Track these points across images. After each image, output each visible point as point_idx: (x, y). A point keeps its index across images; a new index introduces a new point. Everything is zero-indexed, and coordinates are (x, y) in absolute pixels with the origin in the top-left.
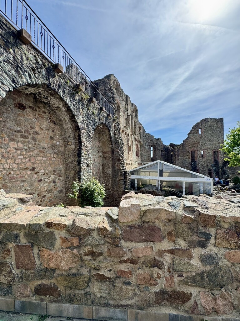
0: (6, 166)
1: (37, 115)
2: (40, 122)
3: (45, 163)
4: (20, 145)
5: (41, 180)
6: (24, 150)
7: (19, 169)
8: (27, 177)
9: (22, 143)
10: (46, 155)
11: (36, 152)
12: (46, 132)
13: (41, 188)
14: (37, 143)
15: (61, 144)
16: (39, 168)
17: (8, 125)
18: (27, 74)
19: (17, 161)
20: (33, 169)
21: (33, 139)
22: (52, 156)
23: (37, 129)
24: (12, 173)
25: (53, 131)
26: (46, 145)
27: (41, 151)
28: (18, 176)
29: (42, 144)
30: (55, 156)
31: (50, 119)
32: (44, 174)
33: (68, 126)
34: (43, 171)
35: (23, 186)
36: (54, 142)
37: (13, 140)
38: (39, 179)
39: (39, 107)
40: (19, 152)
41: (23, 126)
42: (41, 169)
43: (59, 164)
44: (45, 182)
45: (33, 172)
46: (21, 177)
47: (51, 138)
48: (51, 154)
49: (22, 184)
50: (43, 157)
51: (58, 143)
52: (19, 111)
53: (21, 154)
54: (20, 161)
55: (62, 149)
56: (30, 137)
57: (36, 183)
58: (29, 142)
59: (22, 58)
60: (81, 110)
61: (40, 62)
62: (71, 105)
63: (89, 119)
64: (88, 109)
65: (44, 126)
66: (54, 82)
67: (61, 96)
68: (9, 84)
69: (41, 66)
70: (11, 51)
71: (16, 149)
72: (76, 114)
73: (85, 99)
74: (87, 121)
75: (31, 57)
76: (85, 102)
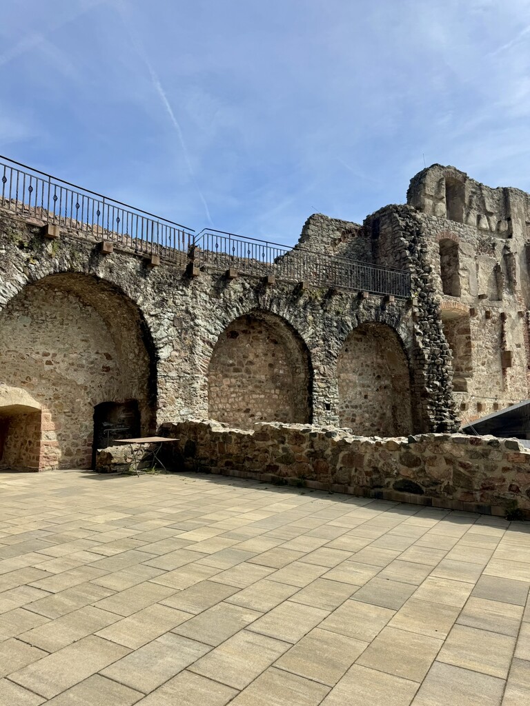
0: (220, 406)
1: (251, 339)
2: (255, 346)
3: (263, 403)
4: (233, 380)
6: (237, 387)
7: (232, 410)
8: (240, 420)
9: (235, 378)
10: (264, 391)
11: (250, 388)
12: (264, 358)
14: (252, 375)
15: (286, 373)
16: (254, 410)
17: (222, 359)
18: (235, 309)
19: (231, 400)
20: (247, 411)
21: (248, 371)
22: (273, 391)
23: (251, 357)
24: (226, 414)
25: (273, 355)
26: (263, 377)
27: (256, 387)
28: (231, 419)
29: (257, 376)
30: (278, 391)
31: (268, 338)
32: (261, 418)
33: (293, 344)
34: (259, 413)
36: (276, 370)
37: (226, 376)
39: (253, 328)
40: (232, 390)
41: (235, 358)
42: (257, 412)
43: (284, 405)
45: (247, 415)
46: (234, 420)
47: (271, 365)
48: (270, 389)
50: (259, 394)
51: (281, 372)
52: (231, 341)
53: (234, 392)
54: (233, 399)
55: (289, 380)
56: (243, 369)
58: (242, 376)
59: (230, 296)
60: (310, 318)
61: (248, 286)
62: (290, 319)
63: (328, 326)
64: (325, 311)
65: (260, 351)
66: (264, 301)
67: (275, 312)
68: (220, 327)
69: (249, 290)
70: (222, 295)
71: (229, 386)
72: (300, 327)
73: (316, 297)
74: (323, 330)
75: (238, 287)
76: (318, 301)
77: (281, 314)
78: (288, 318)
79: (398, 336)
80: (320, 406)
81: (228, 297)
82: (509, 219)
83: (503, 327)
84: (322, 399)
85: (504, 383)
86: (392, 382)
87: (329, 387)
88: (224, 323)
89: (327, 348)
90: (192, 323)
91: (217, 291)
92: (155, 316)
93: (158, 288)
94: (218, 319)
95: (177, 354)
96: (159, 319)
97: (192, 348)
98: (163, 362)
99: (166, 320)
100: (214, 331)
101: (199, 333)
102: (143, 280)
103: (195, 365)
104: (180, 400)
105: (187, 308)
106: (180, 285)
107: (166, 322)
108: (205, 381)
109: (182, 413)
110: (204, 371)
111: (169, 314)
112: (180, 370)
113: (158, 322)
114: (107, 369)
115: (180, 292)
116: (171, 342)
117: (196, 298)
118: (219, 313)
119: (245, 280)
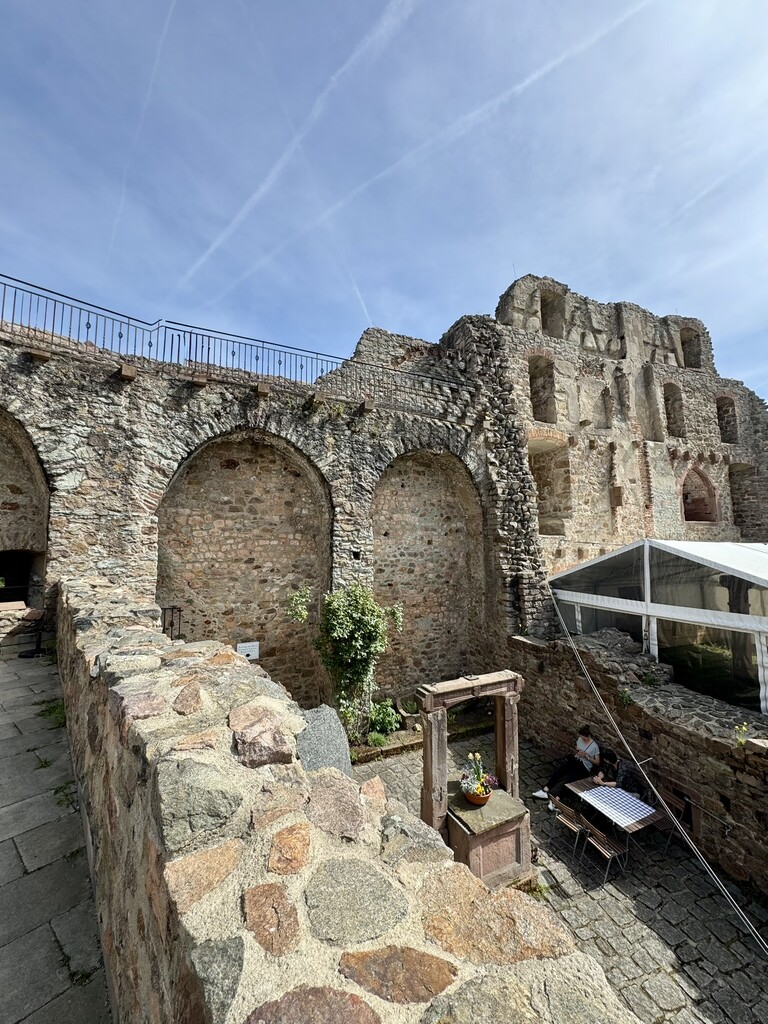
0: (208, 555)
1: (258, 470)
2: (264, 480)
3: (275, 551)
4: (230, 523)
5: (265, 581)
6: (235, 531)
7: (226, 560)
8: (239, 573)
9: (232, 519)
10: (277, 536)
11: (256, 531)
12: (277, 494)
13: (264, 595)
14: (258, 516)
15: (312, 513)
16: (261, 560)
17: (212, 495)
19: (224, 548)
20: (251, 561)
21: (252, 511)
22: (291, 536)
23: (257, 493)
24: (217, 565)
25: (292, 491)
26: (276, 519)
27: (265, 530)
28: (225, 571)
29: (267, 517)
30: (298, 536)
31: (285, 469)
32: (272, 571)
34: (269, 564)
35: (233, 587)
36: (296, 510)
37: (219, 517)
38: (262, 578)
40: (227, 534)
41: (233, 494)
42: (265, 562)
43: (307, 553)
44: (273, 584)
45: (250, 566)
46: (229, 573)
47: (288, 504)
48: (287, 533)
49: (231, 584)
50: (270, 540)
51: (304, 512)
52: (227, 472)
53: (230, 537)
54: (228, 547)
55: (316, 522)
56: (245, 508)
57: (256, 585)
58: (243, 517)
59: (199, 408)
60: (331, 440)
61: (229, 397)
62: (298, 440)
63: (358, 451)
64: (353, 432)
65: (272, 485)
66: (256, 416)
67: (274, 431)
68: (181, 450)
69: (231, 401)
70: (185, 407)
71: (224, 530)
72: (313, 452)
73: (339, 414)
74: (351, 456)
75: (214, 398)
76: (343, 419)
77: (283, 434)
78: (294, 439)
79: (466, 467)
80: (344, 555)
81: (196, 410)
82: (622, 338)
83: (612, 459)
84: (347, 545)
85: (613, 525)
86: (466, 524)
87: (358, 530)
88: (187, 445)
89: (356, 480)
90: (128, 443)
91: (177, 402)
92: (52, 430)
93: (57, 389)
94: (178, 438)
95: (95, 484)
96: (56, 434)
97: (126, 477)
98: (64, 494)
99: (74, 436)
100: (170, 455)
101: (143, 457)
102: (24, 378)
103: (132, 499)
104: (98, 548)
105: (117, 422)
106: (102, 389)
107: (72, 439)
108: (152, 522)
109: (101, 565)
110: (150, 508)
111: (80, 428)
112: (100, 506)
113: (54, 437)
114: (14, 507)
115: (103, 399)
116: (82, 466)
117: (138, 409)
118: (179, 432)
119: (226, 389)
